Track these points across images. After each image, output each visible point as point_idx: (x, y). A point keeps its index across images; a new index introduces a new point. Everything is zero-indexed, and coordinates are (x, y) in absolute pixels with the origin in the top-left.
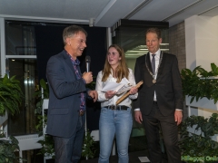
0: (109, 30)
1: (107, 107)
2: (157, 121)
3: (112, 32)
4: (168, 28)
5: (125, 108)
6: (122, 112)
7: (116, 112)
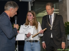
0: (30, 3)
1: (28, 41)
2: (53, 48)
3: (31, 4)
4: (58, 2)
5: (36, 41)
6: (35, 43)
7: (32, 43)
